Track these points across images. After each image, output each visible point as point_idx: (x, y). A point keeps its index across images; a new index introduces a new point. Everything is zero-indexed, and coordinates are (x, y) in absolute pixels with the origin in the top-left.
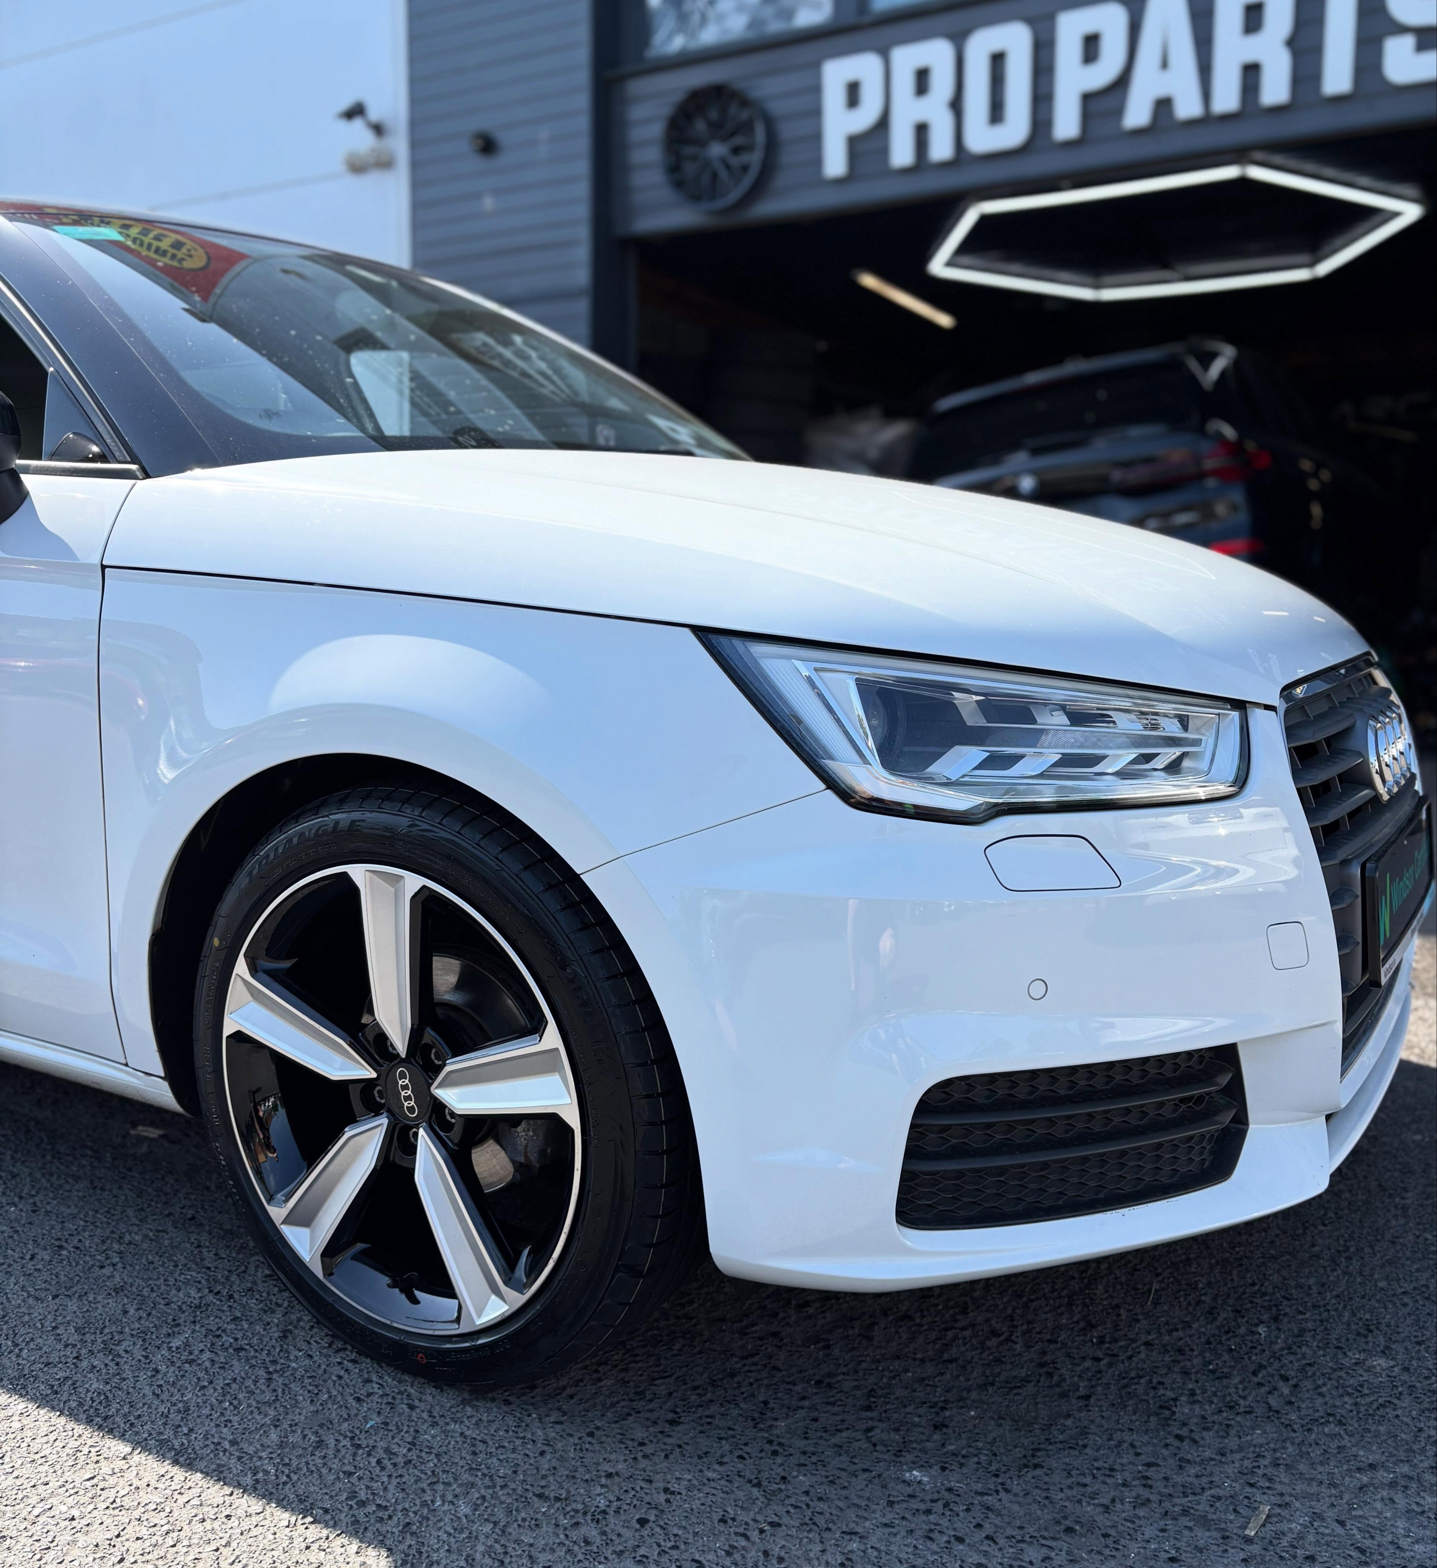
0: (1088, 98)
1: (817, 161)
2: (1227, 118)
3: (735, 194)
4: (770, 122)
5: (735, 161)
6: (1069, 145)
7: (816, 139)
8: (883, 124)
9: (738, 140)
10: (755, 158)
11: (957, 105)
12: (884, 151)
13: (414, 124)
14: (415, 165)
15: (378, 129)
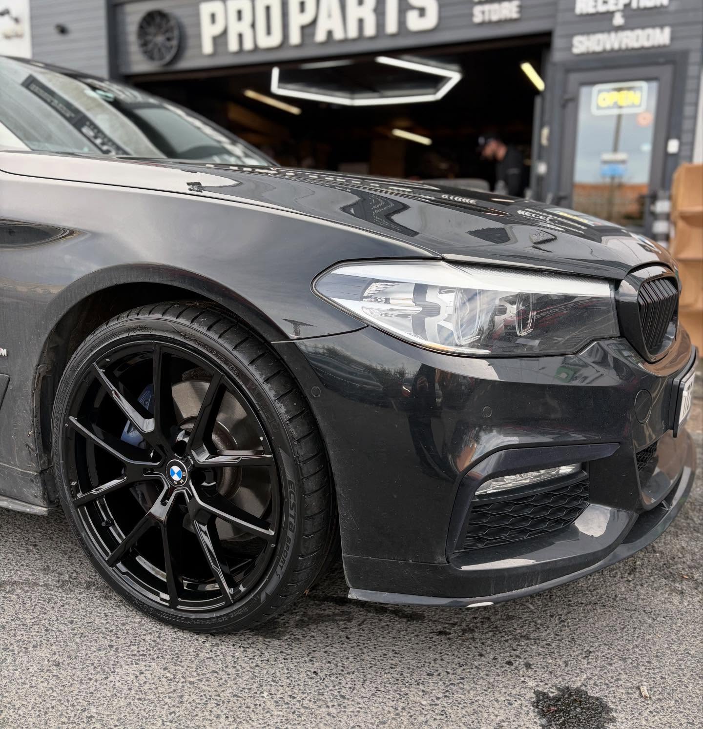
0: (303, 28)
1: (200, 46)
2: (354, 40)
3: (168, 58)
4: (181, 27)
5: (168, 44)
6: (297, 47)
7: (199, 36)
8: (225, 33)
9: (168, 35)
10: (174, 43)
11: (253, 26)
12: (226, 44)
13: (32, 18)
14: (33, 37)
15: (17, 20)
